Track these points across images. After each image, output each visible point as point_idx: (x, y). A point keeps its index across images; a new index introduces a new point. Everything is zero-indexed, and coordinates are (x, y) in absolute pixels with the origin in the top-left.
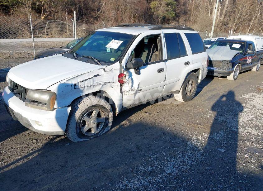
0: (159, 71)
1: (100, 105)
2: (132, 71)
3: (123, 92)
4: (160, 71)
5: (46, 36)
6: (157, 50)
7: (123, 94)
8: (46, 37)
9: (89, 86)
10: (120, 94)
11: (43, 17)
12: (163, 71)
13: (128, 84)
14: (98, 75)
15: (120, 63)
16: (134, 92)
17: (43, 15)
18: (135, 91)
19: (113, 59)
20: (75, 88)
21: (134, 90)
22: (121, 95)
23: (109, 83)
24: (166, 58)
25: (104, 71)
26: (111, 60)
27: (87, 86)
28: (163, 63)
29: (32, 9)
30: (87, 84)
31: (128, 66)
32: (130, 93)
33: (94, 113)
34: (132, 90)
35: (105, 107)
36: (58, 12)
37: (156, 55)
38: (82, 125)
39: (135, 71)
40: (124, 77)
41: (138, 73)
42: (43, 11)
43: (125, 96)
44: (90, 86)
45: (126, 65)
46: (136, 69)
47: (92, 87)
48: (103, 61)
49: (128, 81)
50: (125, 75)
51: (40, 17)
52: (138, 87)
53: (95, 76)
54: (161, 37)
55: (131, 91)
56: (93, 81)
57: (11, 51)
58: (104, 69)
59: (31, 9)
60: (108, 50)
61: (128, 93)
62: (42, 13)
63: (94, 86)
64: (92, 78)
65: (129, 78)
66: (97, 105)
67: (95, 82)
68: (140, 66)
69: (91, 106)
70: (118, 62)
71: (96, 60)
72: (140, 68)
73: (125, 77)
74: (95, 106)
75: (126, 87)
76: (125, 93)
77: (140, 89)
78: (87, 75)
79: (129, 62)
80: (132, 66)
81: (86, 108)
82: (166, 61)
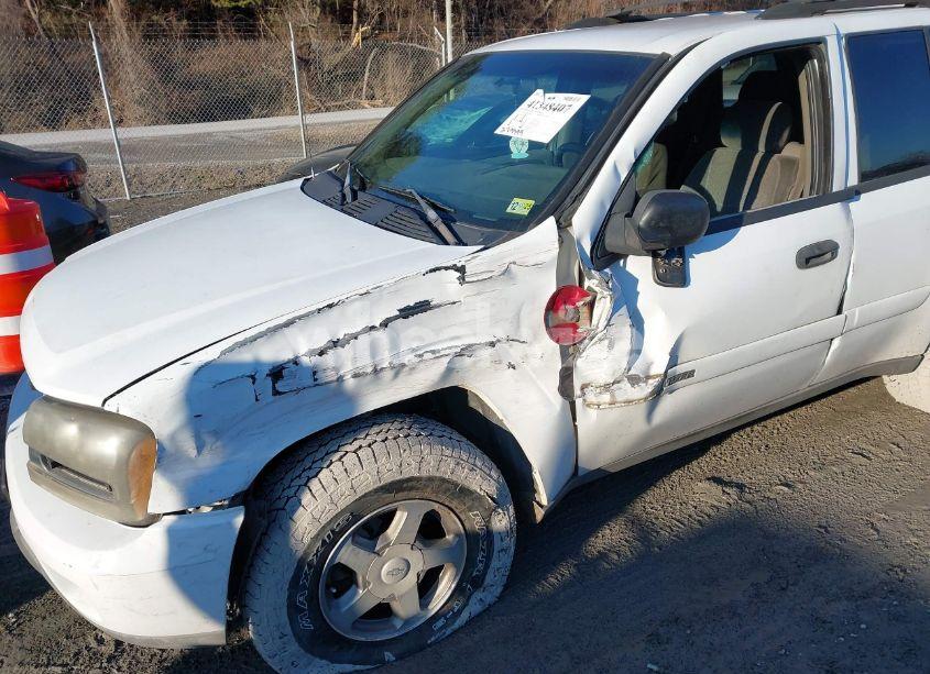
0: (807, 261)
1: (431, 479)
2: (639, 266)
3: (577, 392)
4: (814, 255)
5: (365, 103)
6: (797, 137)
7: (579, 402)
8: (367, 106)
9: (370, 370)
10: (557, 401)
11: (357, 38)
12: (829, 255)
13: (611, 346)
14: (423, 307)
15: (563, 227)
16: (647, 389)
17: (357, 29)
18: (653, 383)
19: (521, 206)
20: (276, 393)
21: (648, 377)
22: (563, 409)
23: (492, 344)
24: (853, 180)
25: (462, 280)
26: (509, 210)
27: (356, 376)
28: (836, 208)
29: (323, 11)
30: (355, 359)
31: (611, 242)
32: (620, 397)
33: (402, 523)
34: (634, 380)
35: (466, 484)
36: (406, 13)
37: (790, 164)
38: (328, 587)
39: (655, 266)
40: (584, 311)
41: (674, 277)
42: (359, 16)
43: (593, 412)
44: (376, 371)
45: (598, 240)
46: (665, 257)
47: (388, 375)
48: (469, 218)
49: (612, 330)
50: (588, 299)
51: (347, 37)
52: (673, 362)
53: (407, 313)
54: (823, 60)
55: (626, 385)
56: (394, 344)
57: (240, 163)
58: (462, 270)
59: (318, 9)
60: (518, 152)
61: (606, 397)
62: (355, 20)
63: (398, 369)
64: (385, 324)
65: (615, 309)
66: (411, 479)
67: (404, 348)
68: (691, 237)
69: (376, 491)
70: (551, 222)
71: (432, 215)
72: (687, 248)
73: (591, 305)
74: (399, 488)
75: (596, 364)
76: (591, 397)
77: (680, 369)
78: (351, 309)
79: (618, 220)
80: (634, 240)
81: (342, 504)
82: (850, 195)
